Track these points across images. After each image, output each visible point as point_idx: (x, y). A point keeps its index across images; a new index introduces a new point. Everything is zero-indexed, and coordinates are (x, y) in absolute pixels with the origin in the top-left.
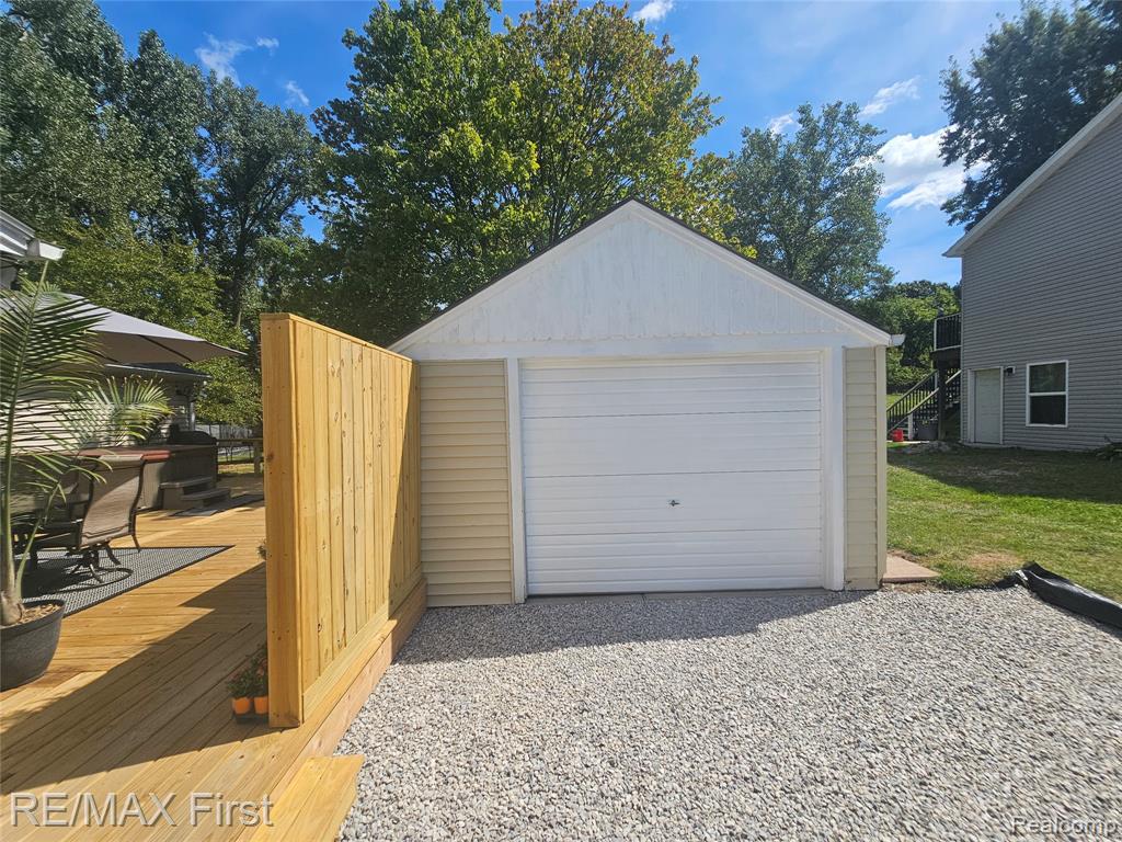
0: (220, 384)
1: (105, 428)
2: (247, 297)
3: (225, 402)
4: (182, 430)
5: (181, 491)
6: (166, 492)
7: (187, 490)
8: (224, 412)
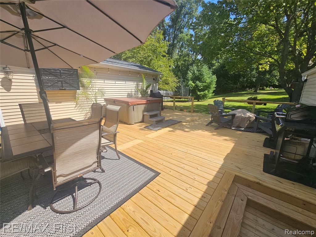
0: (166, 78)
1: (134, 91)
2: (174, 55)
3: (167, 84)
4: (153, 92)
5: (149, 117)
6: (145, 116)
7: (151, 116)
8: (166, 87)
